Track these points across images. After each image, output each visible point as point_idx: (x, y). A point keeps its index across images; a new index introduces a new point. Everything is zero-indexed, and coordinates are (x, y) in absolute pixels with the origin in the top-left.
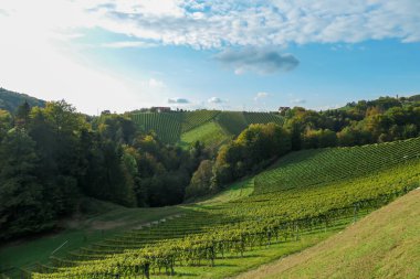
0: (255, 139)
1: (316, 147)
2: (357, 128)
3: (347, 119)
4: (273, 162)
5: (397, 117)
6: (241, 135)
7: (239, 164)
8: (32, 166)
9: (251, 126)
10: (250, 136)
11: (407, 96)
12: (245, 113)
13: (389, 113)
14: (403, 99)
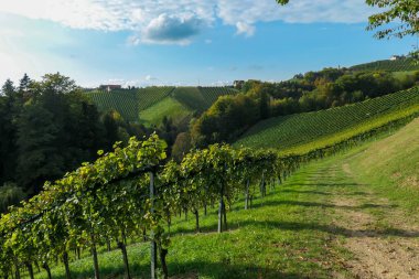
0: (227, 110)
1: (282, 115)
2: (311, 96)
3: (299, 90)
4: (245, 131)
5: (347, 84)
6: (213, 107)
7: (214, 134)
8: (54, 137)
9: (221, 98)
10: (222, 107)
11: (348, 67)
12: (200, 88)
13: (339, 81)
14: (345, 69)
